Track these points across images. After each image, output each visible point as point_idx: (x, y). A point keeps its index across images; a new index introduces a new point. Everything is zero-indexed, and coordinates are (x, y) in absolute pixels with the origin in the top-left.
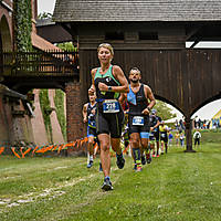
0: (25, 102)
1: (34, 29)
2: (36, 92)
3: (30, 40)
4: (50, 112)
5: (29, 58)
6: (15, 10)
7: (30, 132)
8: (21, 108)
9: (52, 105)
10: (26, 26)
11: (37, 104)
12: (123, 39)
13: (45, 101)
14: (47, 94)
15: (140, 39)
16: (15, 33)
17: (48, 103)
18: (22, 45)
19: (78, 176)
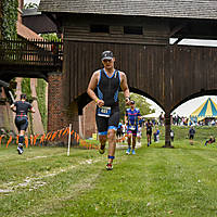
0: (7, 90)
1: (19, 18)
2: (18, 80)
3: (15, 28)
4: (32, 101)
5: (14, 46)
8: (3, 95)
9: (34, 95)
10: (12, 14)
11: (18, 92)
13: (27, 90)
14: (29, 82)
16: (1, 20)
17: (30, 92)
18: (6, 33)
19: (58, 166)
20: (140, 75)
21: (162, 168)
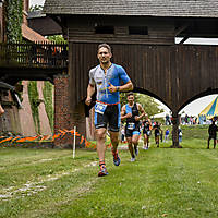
0: (13, 93)
1: (25, 21)
2: (25, 83)
3: (20, 31)
4: (38, 104)
5: (19, 49)
7: (17, 123)
8: (9, 99)
9: (41, 97)
11: (25, 95)
12: (113, 33)
13: (33, 93)
14: (35, 85)
15: (130, 33)
16: (6, 24)
17: (37, 94)
18: (11, 36)
19: (61, 170)
20: (146, 76)
21: (163, 170)
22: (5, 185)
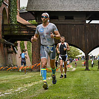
0: (13, 47)
1: (18, 14)
2: (19, 42)
3: (16, 19)
5: (16, 27)
6: (10, 5)
8: (12, 49)
9: (26, 48)
11: (19, 48)
12: (58, 19)
13: (22, 47)
14: (23, 43)
15: (66, 19)
16: (9, 16)
17: (24, 47)
18: (12, 21)
19: (34, 81)
20: (73, 38)
22: (9, 89)
